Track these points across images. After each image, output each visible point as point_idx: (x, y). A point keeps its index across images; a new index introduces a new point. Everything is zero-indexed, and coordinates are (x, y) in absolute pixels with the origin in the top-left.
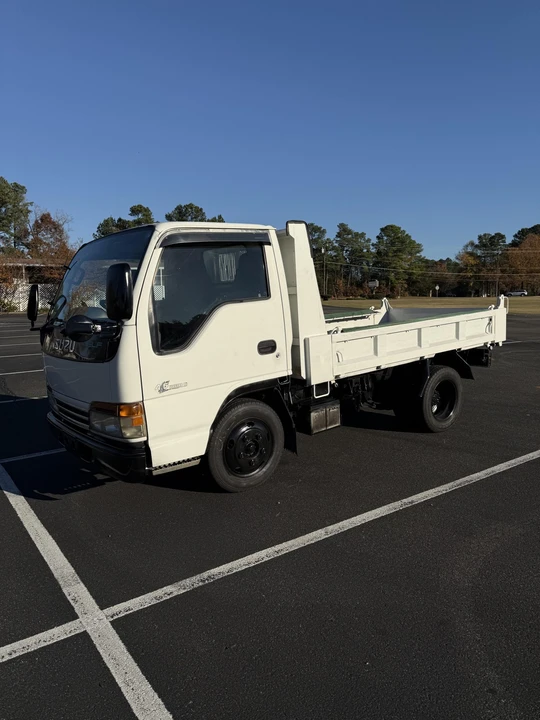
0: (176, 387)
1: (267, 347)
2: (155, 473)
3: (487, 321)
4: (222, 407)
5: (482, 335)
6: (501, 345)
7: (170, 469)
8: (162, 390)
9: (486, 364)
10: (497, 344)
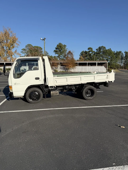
0: (18, 84)
1: (37, 79)
2: (14, 97)
3: (107, 76)
4: (27, 88)
5: (105, 79)
6: (113, 82)
7: (17, 97)
8: (15, 84)
9: (107, 86)
10: (112, 82)
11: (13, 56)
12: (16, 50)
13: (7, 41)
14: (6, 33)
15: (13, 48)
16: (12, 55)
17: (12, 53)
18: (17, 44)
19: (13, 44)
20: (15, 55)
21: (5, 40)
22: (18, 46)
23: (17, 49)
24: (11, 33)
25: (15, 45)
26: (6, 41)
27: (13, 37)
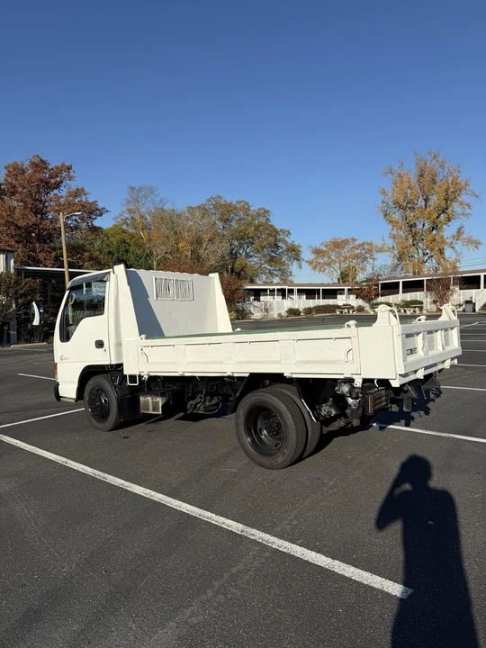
0: (65, 359)
1: (100, 344)
2: (61, 399)
5: (335, 362)
6: (395, 384)
8: (61, 359)
11: (448, 253)
12: (458, 227)
13: (426, 200)
14: (422, 176)
15: (449, 220)
16: (441, 251)
17: (443, 242)
18: (461, 204)
19: (447, 209)
20: (456, 247)
21: (421, 199)
22: (468, 211)
23: (464, 223)
24: (442, 167)
25: (455, 207)
26: (421, 203)
27: (450, 179)
